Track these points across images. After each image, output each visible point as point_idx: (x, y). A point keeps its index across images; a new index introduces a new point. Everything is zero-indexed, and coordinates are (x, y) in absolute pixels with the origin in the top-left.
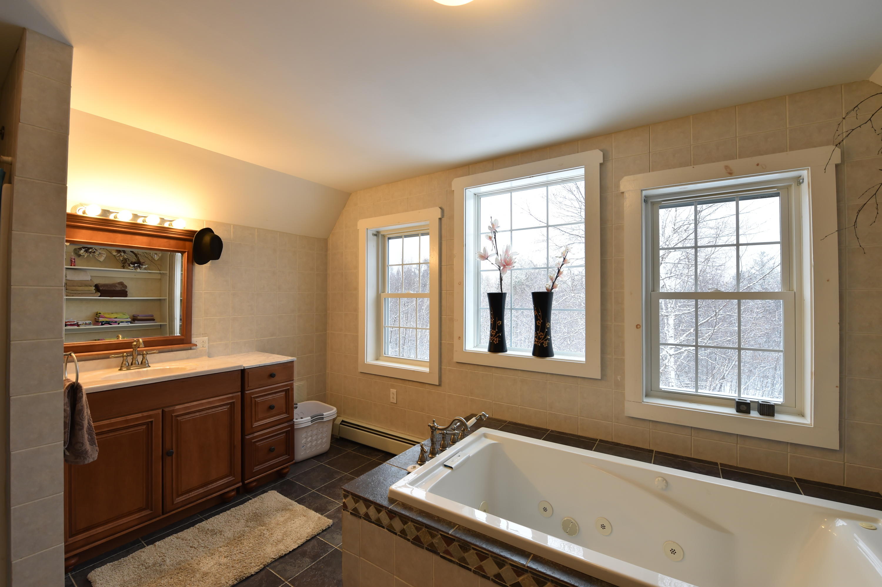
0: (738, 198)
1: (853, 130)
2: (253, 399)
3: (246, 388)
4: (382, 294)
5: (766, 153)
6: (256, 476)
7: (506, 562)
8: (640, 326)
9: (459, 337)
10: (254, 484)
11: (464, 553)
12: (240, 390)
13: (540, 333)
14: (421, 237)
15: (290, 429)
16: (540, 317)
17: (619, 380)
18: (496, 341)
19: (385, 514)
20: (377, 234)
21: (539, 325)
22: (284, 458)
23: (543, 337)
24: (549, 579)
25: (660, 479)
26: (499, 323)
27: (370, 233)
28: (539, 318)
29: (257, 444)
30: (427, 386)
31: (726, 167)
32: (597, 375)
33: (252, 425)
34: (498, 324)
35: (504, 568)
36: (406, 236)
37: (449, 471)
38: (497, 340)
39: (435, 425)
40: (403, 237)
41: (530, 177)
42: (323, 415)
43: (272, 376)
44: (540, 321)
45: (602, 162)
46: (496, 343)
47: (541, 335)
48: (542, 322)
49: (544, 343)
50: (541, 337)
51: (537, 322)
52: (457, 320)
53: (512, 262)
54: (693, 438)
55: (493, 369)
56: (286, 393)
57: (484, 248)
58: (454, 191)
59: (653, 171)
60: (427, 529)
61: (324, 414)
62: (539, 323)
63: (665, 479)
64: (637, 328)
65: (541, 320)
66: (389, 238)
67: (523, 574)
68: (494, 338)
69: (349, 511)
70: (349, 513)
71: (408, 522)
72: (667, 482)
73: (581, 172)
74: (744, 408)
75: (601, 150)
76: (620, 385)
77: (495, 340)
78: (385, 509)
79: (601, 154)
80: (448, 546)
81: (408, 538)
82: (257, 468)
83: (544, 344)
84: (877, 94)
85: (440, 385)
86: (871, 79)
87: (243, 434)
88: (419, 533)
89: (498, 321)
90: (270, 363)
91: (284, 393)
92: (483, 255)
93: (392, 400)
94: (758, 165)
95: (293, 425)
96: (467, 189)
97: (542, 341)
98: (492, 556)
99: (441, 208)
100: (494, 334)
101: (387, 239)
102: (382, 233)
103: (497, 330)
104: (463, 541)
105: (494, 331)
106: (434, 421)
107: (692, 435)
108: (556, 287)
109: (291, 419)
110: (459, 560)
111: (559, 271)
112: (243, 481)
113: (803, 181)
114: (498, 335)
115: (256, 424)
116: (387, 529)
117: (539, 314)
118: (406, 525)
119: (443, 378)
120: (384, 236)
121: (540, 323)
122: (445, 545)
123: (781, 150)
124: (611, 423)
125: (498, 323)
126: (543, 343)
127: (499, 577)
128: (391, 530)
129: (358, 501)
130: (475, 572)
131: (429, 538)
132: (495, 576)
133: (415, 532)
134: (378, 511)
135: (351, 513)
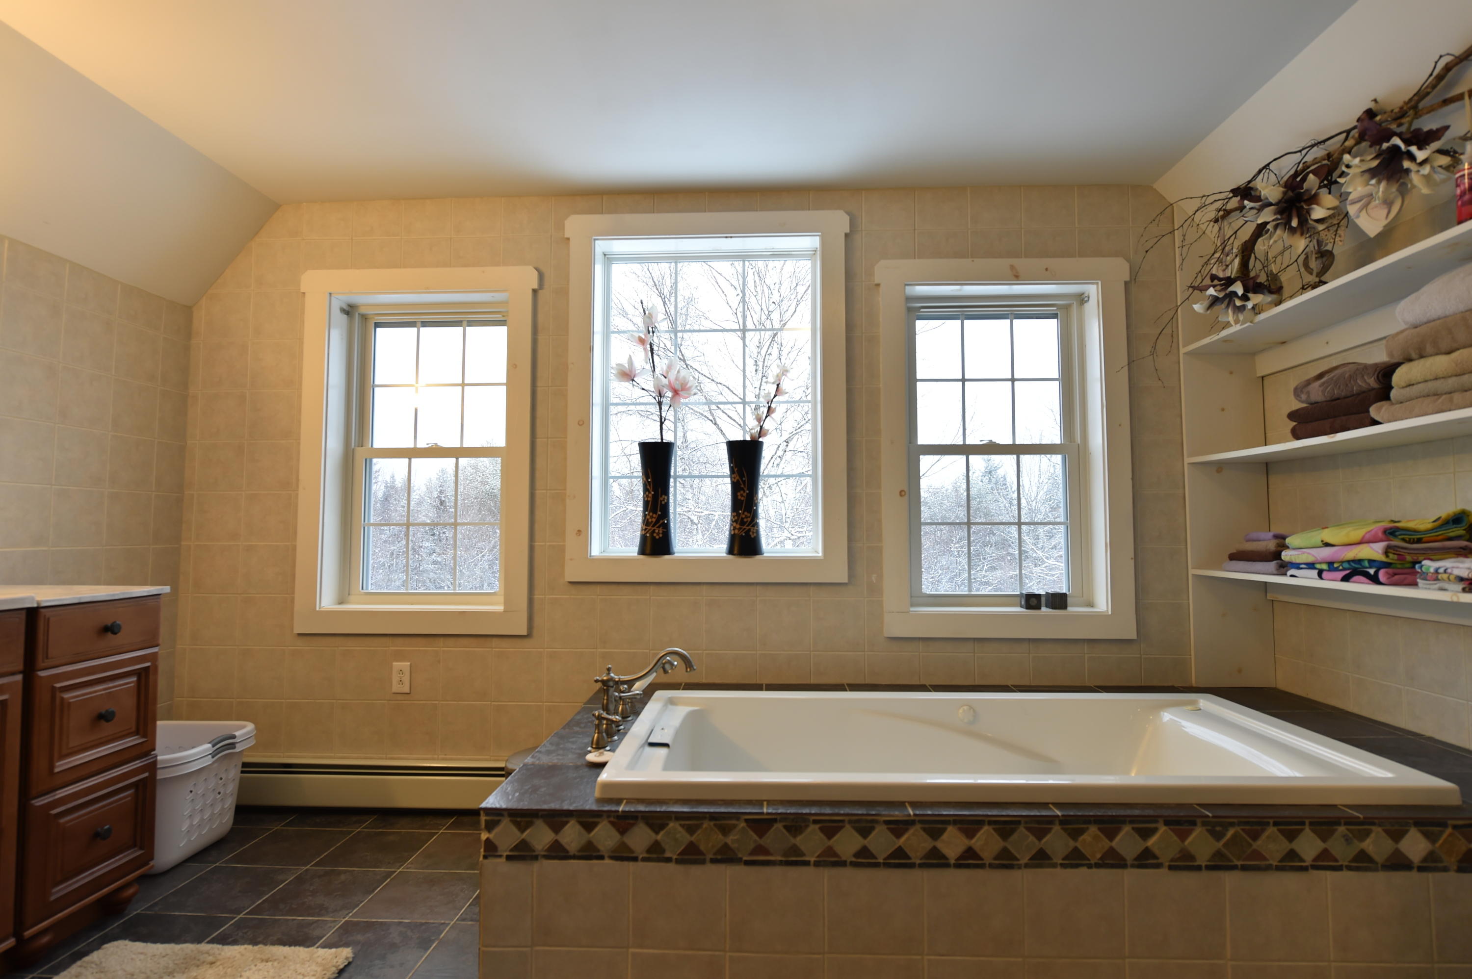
0: (1013, 316)
1: (1163, 236)
2: (58, 695)
3: (40, 663)
4: (359, 450)
5: (1054, 255)
6: (56, 914)
7: (877, 822)
8: (905, 492)
9: (579, 531)
10: (46, 939)
11: (795, 836)
12: (21, 667)
13: (743, 514)
14: (468, 329)
15: (146, 775)
16: (744, 485)
17: (875, 581)
18: (658, 534)
19: (609, 826)
20: (349, 311)
21: (743, 499)
22: (128, 855)
23: (749, 519)
24: (950, 821)
25: (965, 708)
26: (664, 500)
27: (336, 306)
28: (742, 486)
29: (62, 821)
30: (495, 641)
31: (1012, 267)
32: (842, 576)
33: (52, 767)
34: (661, 501)
35: (874, 833)
36: (425, 324)
37: (663, 751)
38: (661, 532)
39: (611, 676)
40: (419, 324)
41: (726, 237)
42: (234, 737)
43: (110, 629)
44: (744, 492)
45: (848, 231)
46: (657, 537)
47: (747, 517)
48: (747, 494)
49: (752, 530)
50: (745, 520)
51: (739, 494)
52: (574, 497)
53: (688, 386)
54: (976, 655)
55: (652, 588)
56: (139, 680)
57: (630, 356)
58: (568, 239)
59: (919, 258)
60: (712, 823)
61: (237, 734)
62: (742, 495)
63: (971, 707)
64: (901, 495)
65: (745, 489)
66: (377, 325)
67: (907, 830)
68: (653, 529)
69: (500, 856)
70: (503, 860)
71: (667, 824)
72: (974, 711)
73: (810, 242)
74: (1034, 602)
75: (848, 213)
76: (875, 590)
77: (657, 531)
78: (609, 817)
79: (847, 218)
80: (761, 836)
81: (668, 854)
82: (59, 891)
83: (751, 533)
84: (1187, 198)
85: (529, 636)
86: (1155, 186)
87: (25, 793)
88: (695, 836)
89: (661, 496)
90: (108, 595)
91: (134, 679)
92: (628, 371)
93: (396, 688)
94: (1047, 269)
95: (153, 767)
96: (597, 239)
97: (748, 528)
98: (850, 822)
99: (537, 269)
100: (654, 520)
101: (373, 325)
102: (363, 310)
103: (660, 513)
104: (792, 817)
105: (654, 516)
106: (609, 670)
107: (976, 652)
108: (765, 435)
109: (147, 749)
110: (785, 855)
111: (769, 407)
112: (17, 933)
113: (1089, 300)
114: (661, 522)
115: (61, 765)
116: (612, 858)
117: (742, 480)
118: (662, 833)
119: (537, 621)
120: (364, 318)
121: (745, 494)
122: (755, 837)
123: (1071, 255)
124: (863, 653)
125: (661, 499)
126: (749, 530)
127: (864, 852)
128: (623, 855)
129: (528, 825)
130: (817, 864)
131: (718, 838)
132: (857, 855)
133: (685, 838)
134: (588, 827)
135: (509, 858)
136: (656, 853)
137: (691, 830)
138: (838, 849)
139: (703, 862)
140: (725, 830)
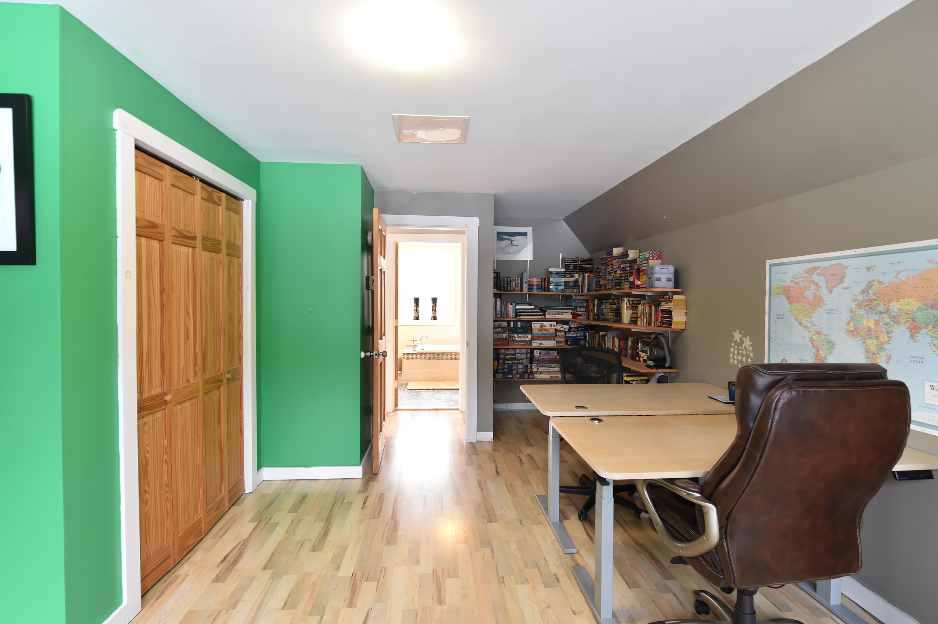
127: (451, 358)
128: (421, 359)
129: (409, 355)
130: (445, 359)
131: (433, 356)
132: (450, 358)
133: (429, 356)
134: (416, 355)
135: (406, 359)
136: (425, 358)
137: (430, 355)
138: (448, 357)
139: (431, 359)
140: (434, 355)
